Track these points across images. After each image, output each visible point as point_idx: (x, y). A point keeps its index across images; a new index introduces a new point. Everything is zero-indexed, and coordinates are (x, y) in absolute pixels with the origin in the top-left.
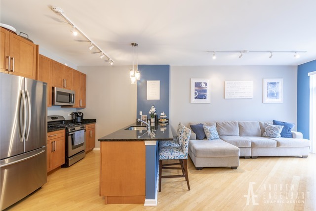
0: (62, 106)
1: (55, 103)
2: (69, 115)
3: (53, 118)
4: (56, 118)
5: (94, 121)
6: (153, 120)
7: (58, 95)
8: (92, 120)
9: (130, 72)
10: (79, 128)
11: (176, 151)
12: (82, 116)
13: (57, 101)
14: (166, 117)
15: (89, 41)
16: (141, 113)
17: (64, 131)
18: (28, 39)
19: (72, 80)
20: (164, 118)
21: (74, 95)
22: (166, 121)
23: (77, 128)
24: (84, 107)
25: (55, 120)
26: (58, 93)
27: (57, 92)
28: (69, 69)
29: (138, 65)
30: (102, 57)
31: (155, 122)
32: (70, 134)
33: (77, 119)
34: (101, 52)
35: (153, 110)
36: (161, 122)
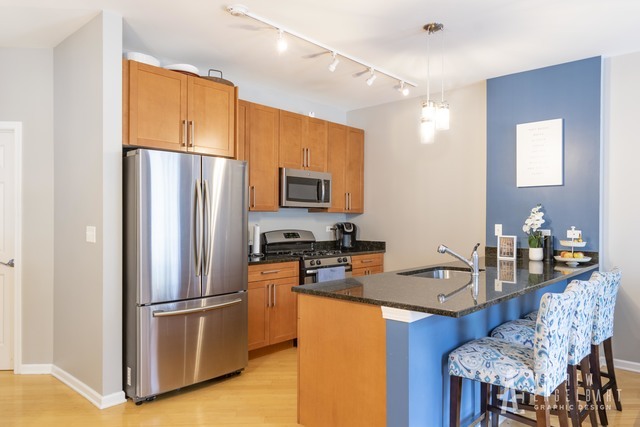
0: (312, 210)
1: (285, 202)
2: (328, 229)
3: (288, 235)
4: (294, 235)
5: (380, 247)
6: (536, 253)
7: (290, 185)
8: (376, 243)
9: (424, 109)
10: (334, 261)
11: (507, 360)
12: (353, 234)
13: (288, 199)
14: (582, 244)
15: (328, 52)
16: (498, 229)
17: (296, 264)
18: (221, 81)
19: (326, 147)
20: (577, 250)
21: (327, 183)
22: (581, 258)
23: (324, 261)
24: (359, 212)
25: (292, 240)
26: (290, 180)
27: (288, 178)
28: (318, 122)
29: (488, 80)
30: (370, 82)
31: (544, 260)
32: (308, 272)
33: (342, 240)
34: (368, 69)
35: (535, 220)
36: (564, 264)
